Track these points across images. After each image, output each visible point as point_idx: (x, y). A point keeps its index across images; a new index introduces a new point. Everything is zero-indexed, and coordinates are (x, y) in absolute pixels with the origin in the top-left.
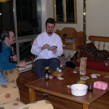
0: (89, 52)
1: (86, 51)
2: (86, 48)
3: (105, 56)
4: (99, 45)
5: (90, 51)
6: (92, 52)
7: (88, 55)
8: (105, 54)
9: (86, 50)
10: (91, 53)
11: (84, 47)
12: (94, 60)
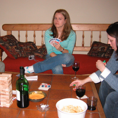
0: (11, 46)
1: (7, 45)
2: (7, 40)
3: (33, 49)
4: (19, 36)
5: (13, 45)
6: (16, 46)
7: (10, 50)
8: (31, 47)
9: (8, 43)
10: (14, 47)
11: (4, 40)
12: (19, 56)
